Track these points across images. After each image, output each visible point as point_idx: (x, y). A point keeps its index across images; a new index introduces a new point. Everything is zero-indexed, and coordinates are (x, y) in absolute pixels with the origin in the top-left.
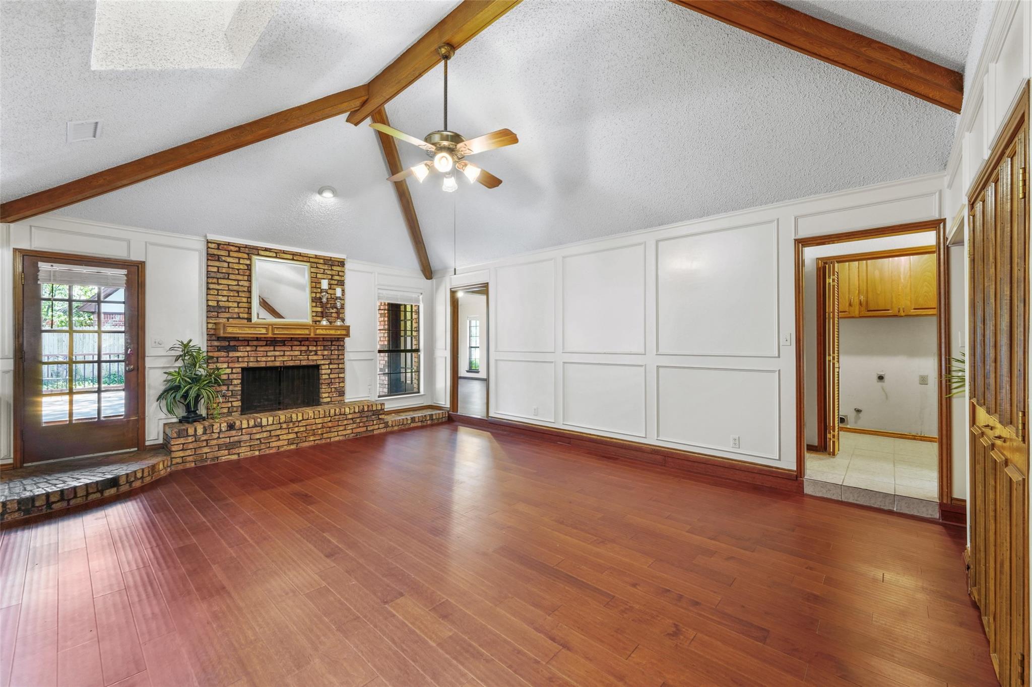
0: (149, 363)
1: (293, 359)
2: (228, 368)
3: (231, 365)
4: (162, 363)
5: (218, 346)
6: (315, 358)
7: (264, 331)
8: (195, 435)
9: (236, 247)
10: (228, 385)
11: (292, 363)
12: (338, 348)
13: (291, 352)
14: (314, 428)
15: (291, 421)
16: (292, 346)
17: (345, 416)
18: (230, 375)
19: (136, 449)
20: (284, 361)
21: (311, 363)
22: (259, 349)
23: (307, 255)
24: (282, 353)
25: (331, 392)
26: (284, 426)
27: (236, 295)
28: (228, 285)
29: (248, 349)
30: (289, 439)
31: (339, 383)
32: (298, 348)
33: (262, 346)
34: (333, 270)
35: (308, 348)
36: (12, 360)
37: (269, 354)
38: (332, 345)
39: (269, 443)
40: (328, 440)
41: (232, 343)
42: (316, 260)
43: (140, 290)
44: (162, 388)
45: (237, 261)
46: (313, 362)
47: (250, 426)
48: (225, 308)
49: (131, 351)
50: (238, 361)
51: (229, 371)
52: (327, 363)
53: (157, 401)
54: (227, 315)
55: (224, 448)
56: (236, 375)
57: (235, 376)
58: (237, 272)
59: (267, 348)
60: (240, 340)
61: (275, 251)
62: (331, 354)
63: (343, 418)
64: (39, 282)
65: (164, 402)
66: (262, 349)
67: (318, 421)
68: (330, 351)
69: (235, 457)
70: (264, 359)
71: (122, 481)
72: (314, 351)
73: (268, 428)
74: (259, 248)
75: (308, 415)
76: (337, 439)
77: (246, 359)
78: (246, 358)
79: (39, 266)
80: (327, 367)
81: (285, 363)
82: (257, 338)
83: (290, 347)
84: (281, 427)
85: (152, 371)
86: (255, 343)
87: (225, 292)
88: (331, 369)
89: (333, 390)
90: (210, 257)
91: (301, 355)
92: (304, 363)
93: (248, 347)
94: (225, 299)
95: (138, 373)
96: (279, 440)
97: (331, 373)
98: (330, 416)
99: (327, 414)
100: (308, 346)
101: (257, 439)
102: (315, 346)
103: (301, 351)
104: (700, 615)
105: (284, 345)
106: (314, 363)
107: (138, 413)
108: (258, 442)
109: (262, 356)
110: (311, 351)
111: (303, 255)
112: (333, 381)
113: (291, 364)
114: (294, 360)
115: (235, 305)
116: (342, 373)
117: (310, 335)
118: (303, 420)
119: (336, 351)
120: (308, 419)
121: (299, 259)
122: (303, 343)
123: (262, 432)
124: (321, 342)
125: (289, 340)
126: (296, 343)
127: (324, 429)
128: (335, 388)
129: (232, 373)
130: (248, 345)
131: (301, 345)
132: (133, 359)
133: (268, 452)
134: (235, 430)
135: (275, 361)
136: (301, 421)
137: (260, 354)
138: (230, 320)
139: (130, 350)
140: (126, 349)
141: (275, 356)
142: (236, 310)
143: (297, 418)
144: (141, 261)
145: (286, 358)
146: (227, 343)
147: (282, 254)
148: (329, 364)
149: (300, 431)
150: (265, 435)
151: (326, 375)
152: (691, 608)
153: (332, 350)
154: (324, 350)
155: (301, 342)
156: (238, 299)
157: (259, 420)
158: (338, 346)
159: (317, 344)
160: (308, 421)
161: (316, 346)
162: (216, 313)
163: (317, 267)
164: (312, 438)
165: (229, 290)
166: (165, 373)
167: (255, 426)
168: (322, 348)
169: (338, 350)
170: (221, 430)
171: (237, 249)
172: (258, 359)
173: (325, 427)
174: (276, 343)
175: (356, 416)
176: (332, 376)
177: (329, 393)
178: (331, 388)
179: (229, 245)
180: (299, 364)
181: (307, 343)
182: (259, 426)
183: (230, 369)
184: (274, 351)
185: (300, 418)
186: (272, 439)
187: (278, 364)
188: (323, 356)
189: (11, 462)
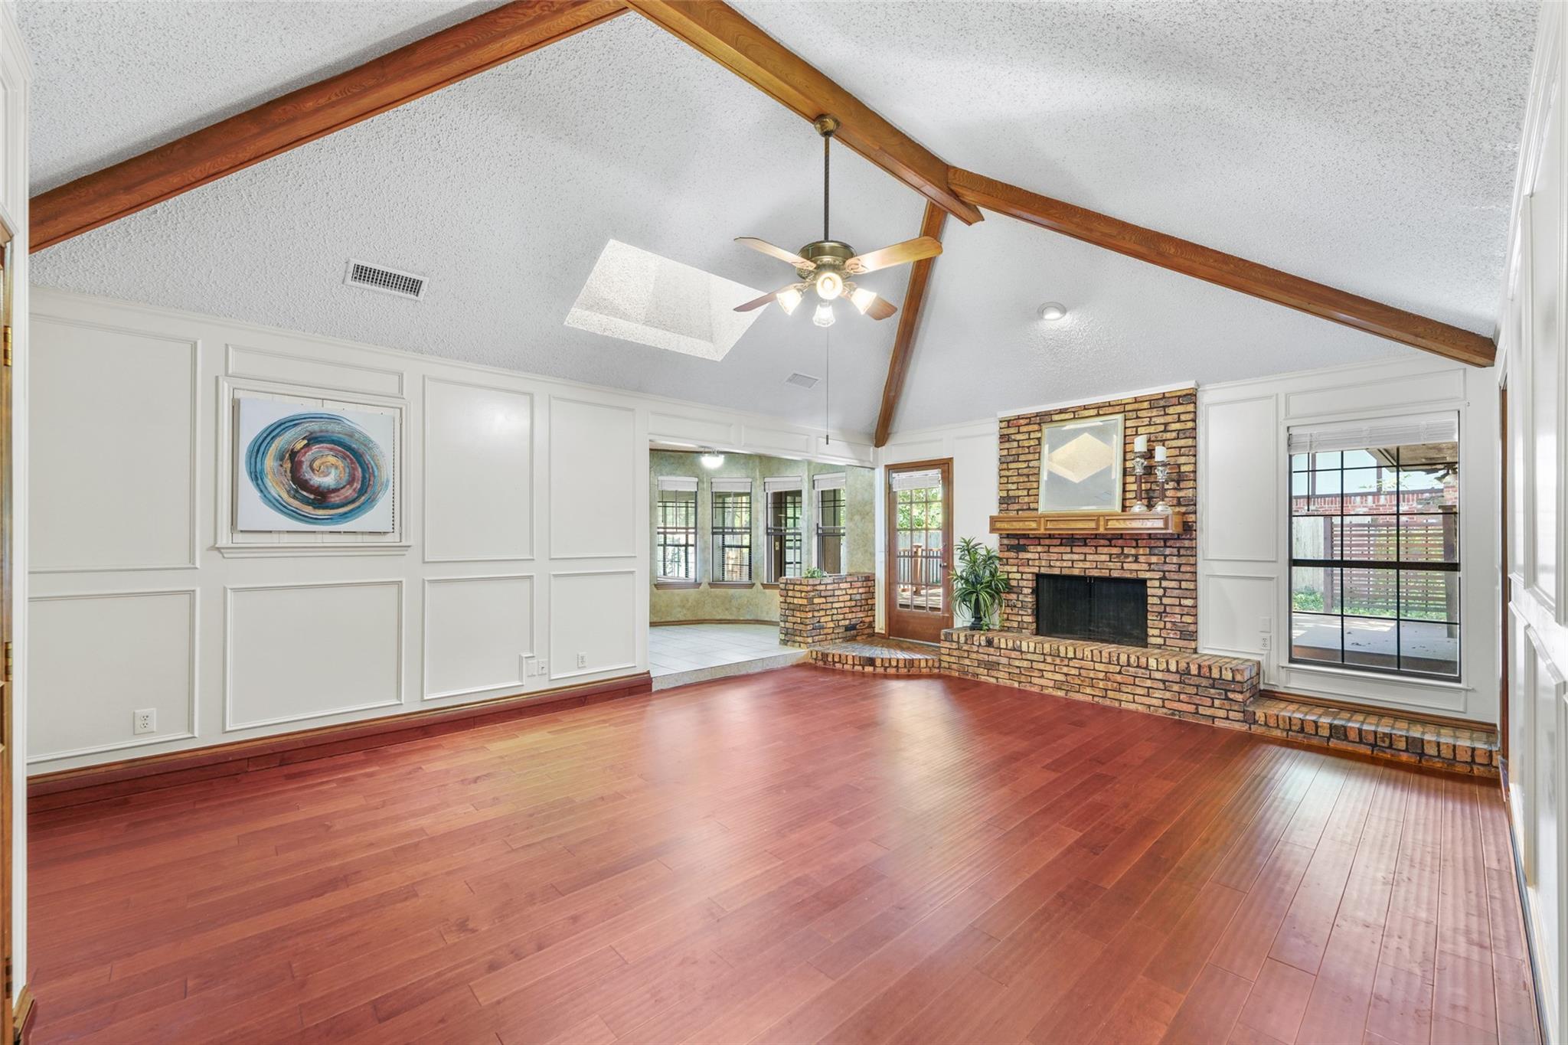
1: (1099, 567)
2: (1018, 572)
3: (1021, 569)
5: (1007, 545)
6: (1135, 566)
7: (1034, 525)
8: (958, 642)
9: (1026, 418)
10: (1018, 594)
11: (1097, 572)
12: (1179, 551)
13: (1096, 556)
14: (1092, 675)
15: (1059, 656)
16: (1096, 547)
17: (1148, 672)
18: (1020, 582)
20: (1085, 568)
21: (1128, 575)
22: (1052, 549)
23: (1120, 402)
24: (1082, 557)
25: (1165, 628)
26: (1049, 659)
27: (1026, 480)
28: (1018, 469)
29: (1039, 549)
30: (1055, 681)
31: (1182, 615)
32: (1106, 550)
33: (1055, 546)
34: (1168, 414)
35: (1123, 550)
36: (884, 553)
37: (1065, 557)
38: (1165, 546)
39: (1031, 676)
40: (1117, 704)
41: (1022, 542)
42: (1136, 406)
43: (949, 488)
45: (1027, 436)
46: (1131, 574)
47: (1009, 647)
48: (1015, 497)
49: (944, 548)
50: (1028, 565)
51: (1018, 576)
52: (1158, 577)
54: (1016, 507)
55: (983, 666)
56: (1026, 582)
57: (1024, 583)
58: (1027, 450)
59: (1062, 549)
60: (1031, 538)
61: (1073, 410)
62: (1165, 563)
63: (1143, 674)
66: (1056, 550)
67: (1098, 666)
68: (1162, 557)
69: (993, 681)
70: (1058, 564)
71: (878, 663)
72: (1132, 555)
73: (1029, 657)
74: (1052, 413)
75: (1083, 654)
76: (1132, 707)
77: (1037, 563)
78: (1037, 561)
80: (1157, 583)
81: (1087, 571)
82: (1050, 535)
83: (1093, 548)
84: (1045, 659)
86: (1047, 542)
87: (1014, 478)
88: (1165, 589)
89: (1169, 626)
90: (1004, 438)
91: (1110, 561)
92: (1115, 574)
93: (1039, 547)
94: (1014, 487)
95: (949, 570)
96: (1042, 677)
97: (1164, 595)
98: (1118, 664)
99: (1115, 659)
100: (1122, 548)
101: (1017, 667)
102: (1134, 547)
103: (1111, 555)
104: (470, 961)
105: (1085, 545)
106: (1133, 575)
107: (949, 611)
108: (1017, 671)
109: (1056, 560)
110: (1127, 556)
111: (1115, 403)
112: (1168, 609)
113: (1095, 573)
114: (1100, 569)
115: (1025, 493)
116: (1186, 598)
117: (1097, 529)
118: (1075, 658)
119: (1175, 558)
120: (1082, 659)
121: (1107, 412)
122: (1113, 542)
123: (1022, 659)
124: (1145, 541)
125: (1093, 537)
126: (1102, 542)
127: (1109, 683)
128: (1174, 623)
129: (1022, 579)
130: (1039, 545)
131: (1110, 546)
132: (946, 556)
133: (1028, 688)
134: (993, 647)
135: (1073, 567)
136: (1072, 659)
137: (1054, 556)
138: (1020, 512)
141: (1073, 561)
142: (1026, 499)
143: (1066, 654)
144: (950, 458)
145: (1088, 565)
146: (1017, 542)
147: (1083, 412)
148: (1160, 579)
149: (1070, 673)
150: (1025, 664)
151: (1155, 598)
152: (490, 957)
153: (1166, 556)
154: (1150, 555)
155: (1110, 540)
156: (1028, 485)
157: (1018, 643)
158: (1179, 548)
159: (1137, 544)
160: (1082, 662)
161: (1137, 546)
162: (1006, 505)
163: (1138, 417)
164: (1088, 690)
165: (1019, 475)
167: (1014, 649)
168: (1147, 551)
169: (1179, 555)
170: (980, 644)
171: (1028, 421)
172: (1052, 564)
173: (1109, 680)
174: (1073, 542)
175: (1171, 677)
176: (1166, 601)
177: (1161, 629)
178: (1165, 622)
179: (1019, 419)
180: (1108, 575)
181: (1120, 542)
182: (1017, 651)
183: (1020, 574)
184: (1072, 552)
185: (1071, 655)
186: (1033, 672)
187: (1076, 572)
188: (1150, 564)
189: (884, 632)
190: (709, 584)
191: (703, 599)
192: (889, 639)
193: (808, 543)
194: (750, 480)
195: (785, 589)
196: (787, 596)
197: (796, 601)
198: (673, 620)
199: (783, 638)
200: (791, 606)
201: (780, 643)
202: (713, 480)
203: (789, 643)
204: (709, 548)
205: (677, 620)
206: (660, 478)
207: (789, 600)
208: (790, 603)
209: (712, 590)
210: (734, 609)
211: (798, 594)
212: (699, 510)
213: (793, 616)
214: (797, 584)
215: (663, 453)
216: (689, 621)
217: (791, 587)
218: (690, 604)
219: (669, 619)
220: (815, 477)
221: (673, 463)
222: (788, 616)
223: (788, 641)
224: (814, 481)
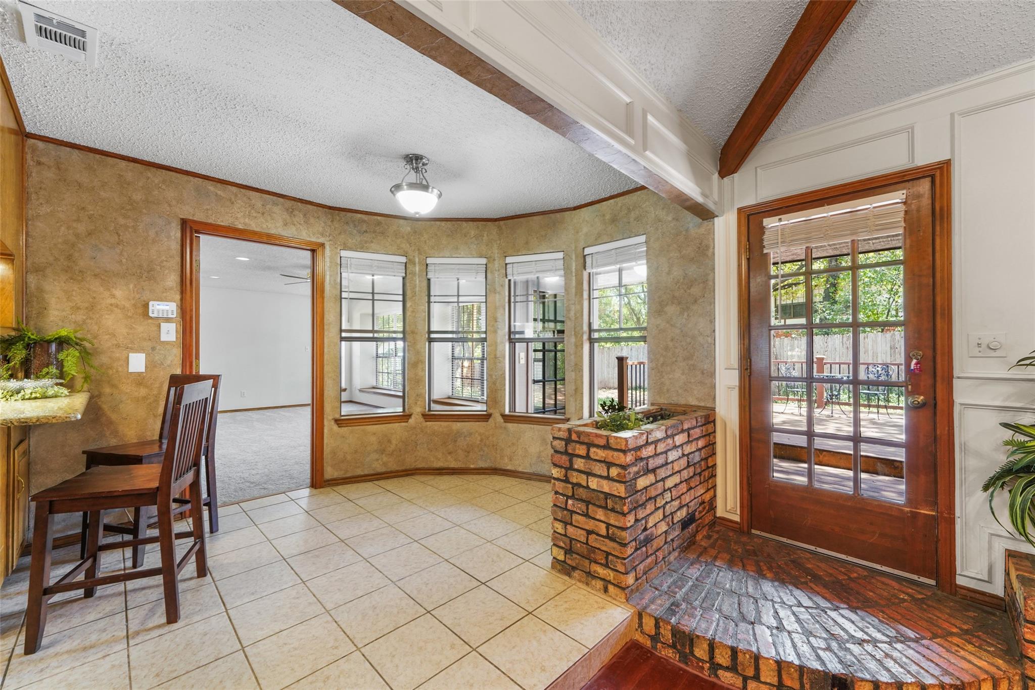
0: (962, 394)
4: (996, 396)
19: (933, 582)
36: (737, 371)
43: (938, 228)
44: (1001, 459)
49: (916, 364)
53: (986, 488)
64: (765, 251)
65: (1002, 498)
79: (764, 224)
85: (971, 414)
95: (935, 414)
107: (936, 503)
132: (926, 380)
139: (914, 361)
140: (908, 360)
144: (939, 163)
166: (1006, 425)
189: (737, 518)
190: (423, 415)
191: (413, 437)
192: (749, 533)
193: (576, 353)
194: (484, 261)
195: (566, 453)
196: (571, 468)
197: (593, 483)
198: (366, 472)
199: (561, 557)
200: (581, 492)
201: (553, 567)
202: (429, 261)
203: (576, 574)
204: (423, 362)
205: (372, 472)
206: (344, 253)
207: (575, 477)
208: (579, 485)
209: (428, 423)
210: (460, 451)
211: (600, 469)
212: (408, 304)
213: (586, 515)
214: (598, 446)
215: (349, 214)
216: (391, 472)
217: (582, 450)
218: (393, 447)
219: (359, 472)
220: (587, 251)
221: (366, 232)
222: (572, 512)
223: (574, 568)
224: (585, 256)
